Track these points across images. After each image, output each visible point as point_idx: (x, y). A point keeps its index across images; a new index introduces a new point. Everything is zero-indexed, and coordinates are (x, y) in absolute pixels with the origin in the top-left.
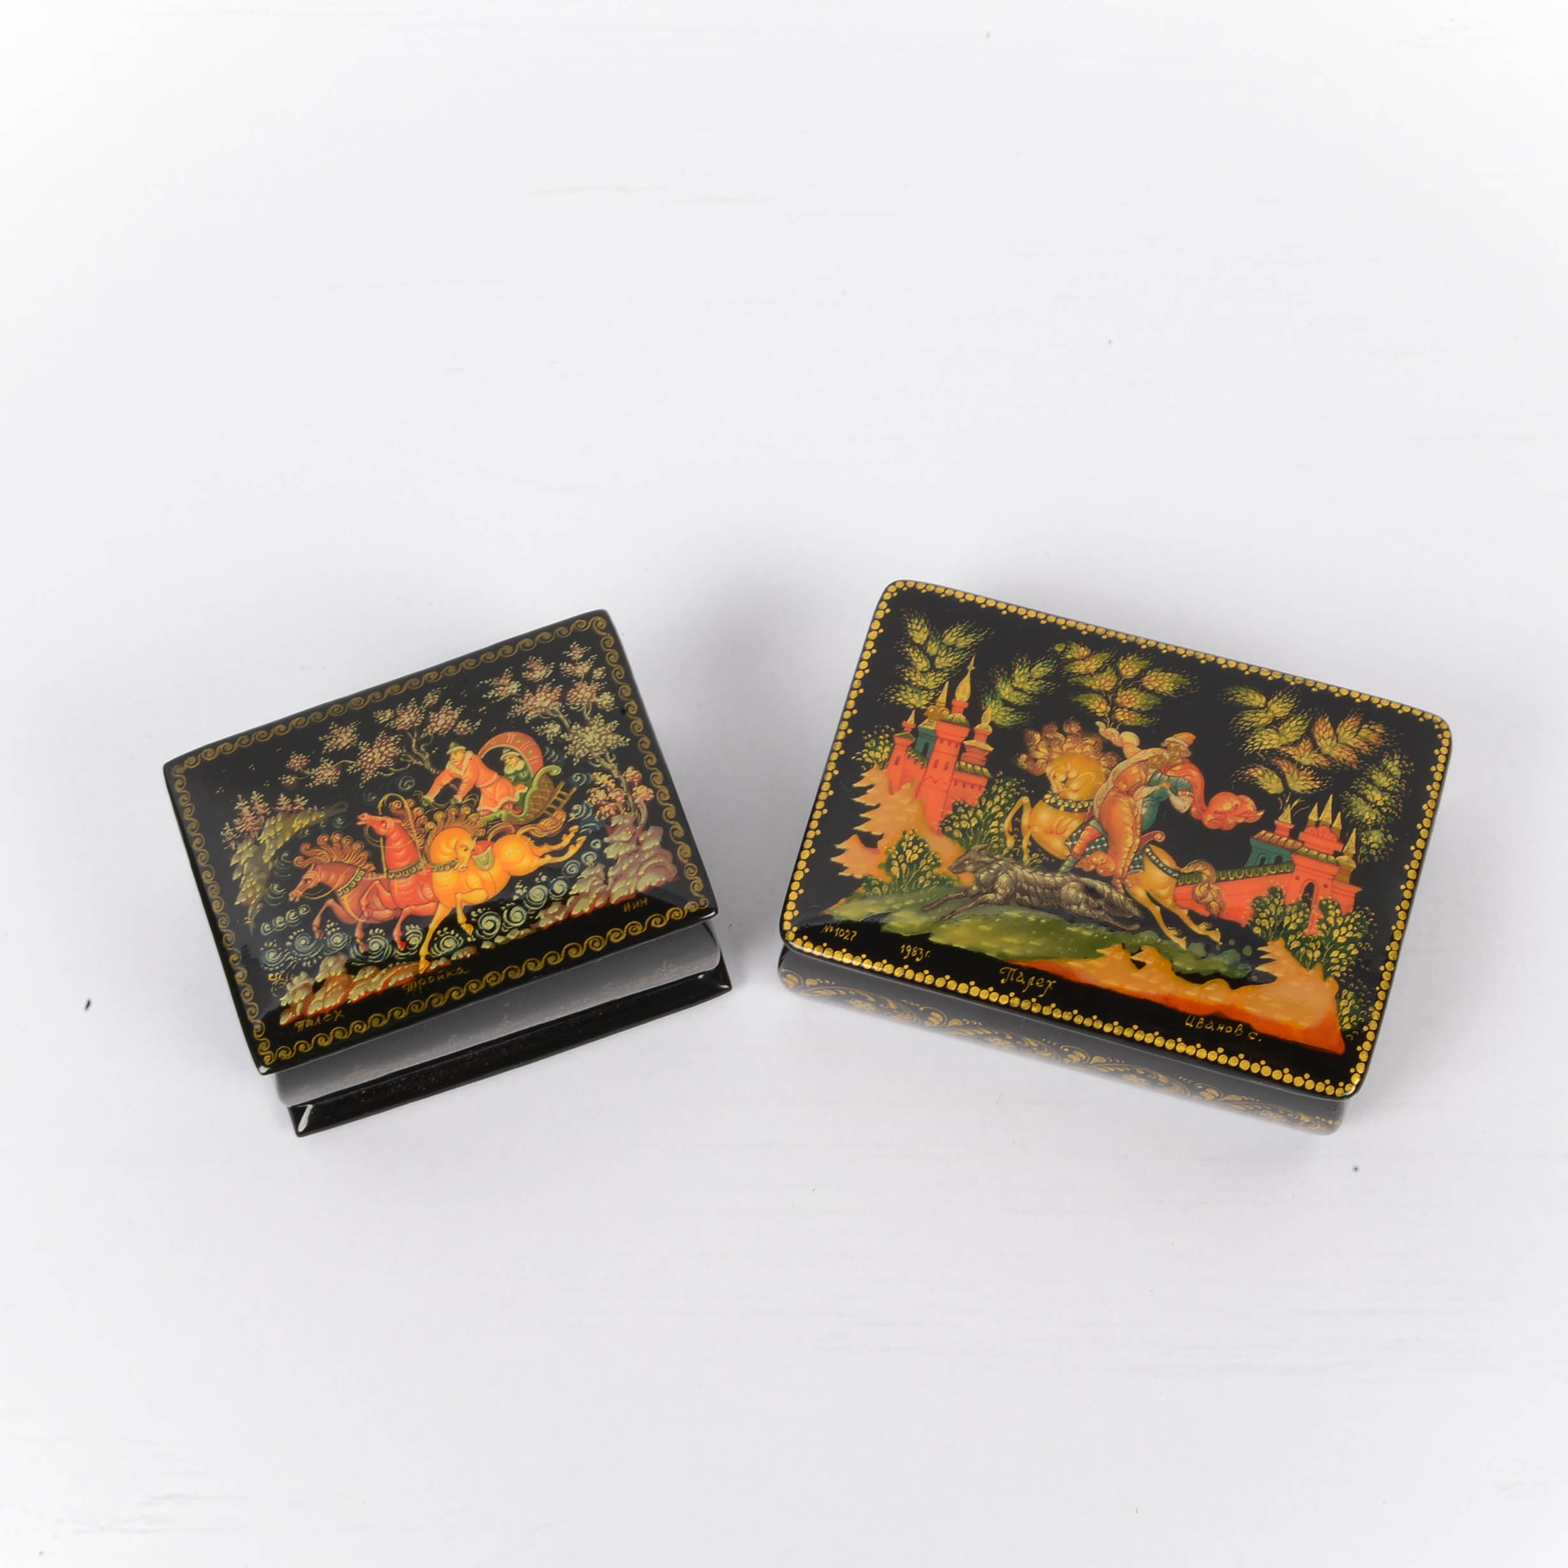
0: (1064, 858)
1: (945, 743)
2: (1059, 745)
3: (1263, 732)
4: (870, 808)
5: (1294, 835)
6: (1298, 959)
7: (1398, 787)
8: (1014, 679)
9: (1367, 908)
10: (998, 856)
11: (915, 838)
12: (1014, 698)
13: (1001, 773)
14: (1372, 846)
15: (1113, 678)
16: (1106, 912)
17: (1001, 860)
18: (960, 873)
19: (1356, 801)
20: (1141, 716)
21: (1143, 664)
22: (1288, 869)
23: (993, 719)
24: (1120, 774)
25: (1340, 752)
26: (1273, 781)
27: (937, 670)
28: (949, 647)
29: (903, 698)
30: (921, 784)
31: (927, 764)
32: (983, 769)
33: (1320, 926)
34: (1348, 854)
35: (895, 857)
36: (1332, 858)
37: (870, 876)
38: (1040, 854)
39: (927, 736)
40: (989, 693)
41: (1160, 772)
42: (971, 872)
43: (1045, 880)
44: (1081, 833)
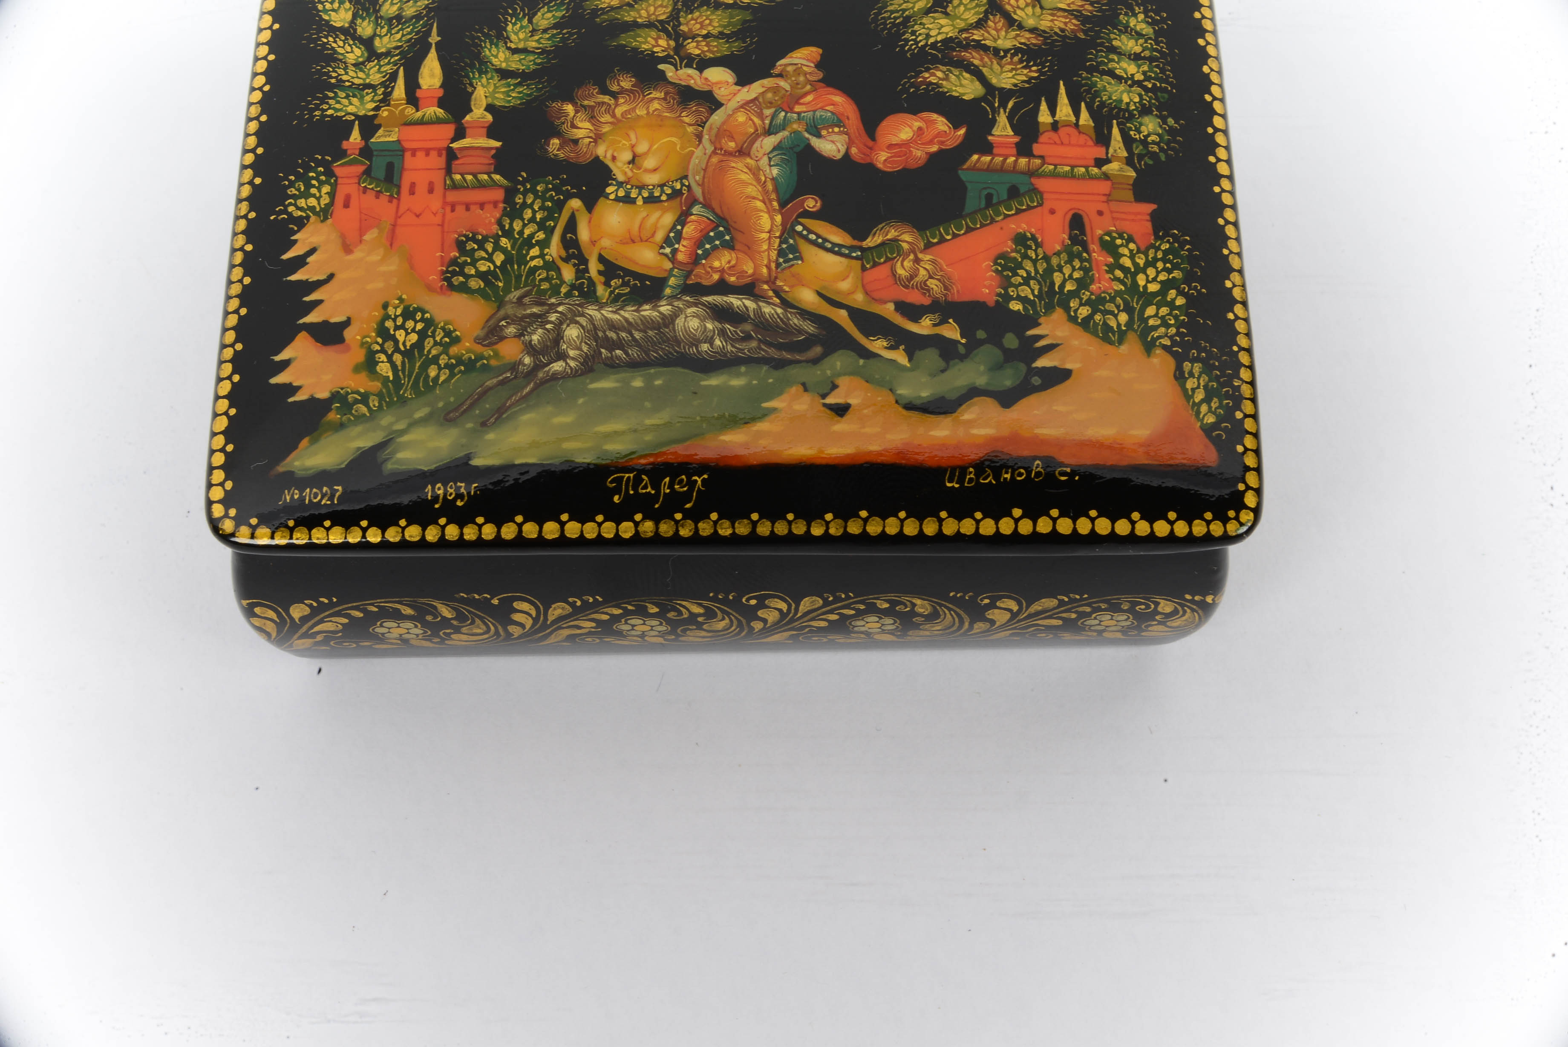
0: (664, 275)
1: (421, 155)
2: (607, 111)
3: (925, 21)
4: (319, 284)
6: (1095, 334)
7: (1156, 50)
8: (508, 38)
9: (1176, 231)
10: (553, 300)
11: (406, 310)
12: (516, 64)
13: (524, 174)
14: (1149, 139)
15: (667, 2)
16: (760, 341)
17: (560, 304)
18: (496, 343)
19: (1102, 82)
20: (727, 42)
22: (1033, 202)
23: (490, 100)
24: (719, 129)
25: (1052, 21)
26: (964, 82)
27: (379, 57)
28: (389, 20)
29: (334, 109)
30: (394, 226)
31: (399, 193)
32: (493, 176)
33: (1113, 274)
34: (1118, 159)
35: (378, 348)
36: (1095, 170)
37: (342, 389)
38: (623, 278)
39: (387, 153)
40: (472, 68)
41: (783, 110)
42: (515, 337)
43: (643, 316)
44: (682, 229)
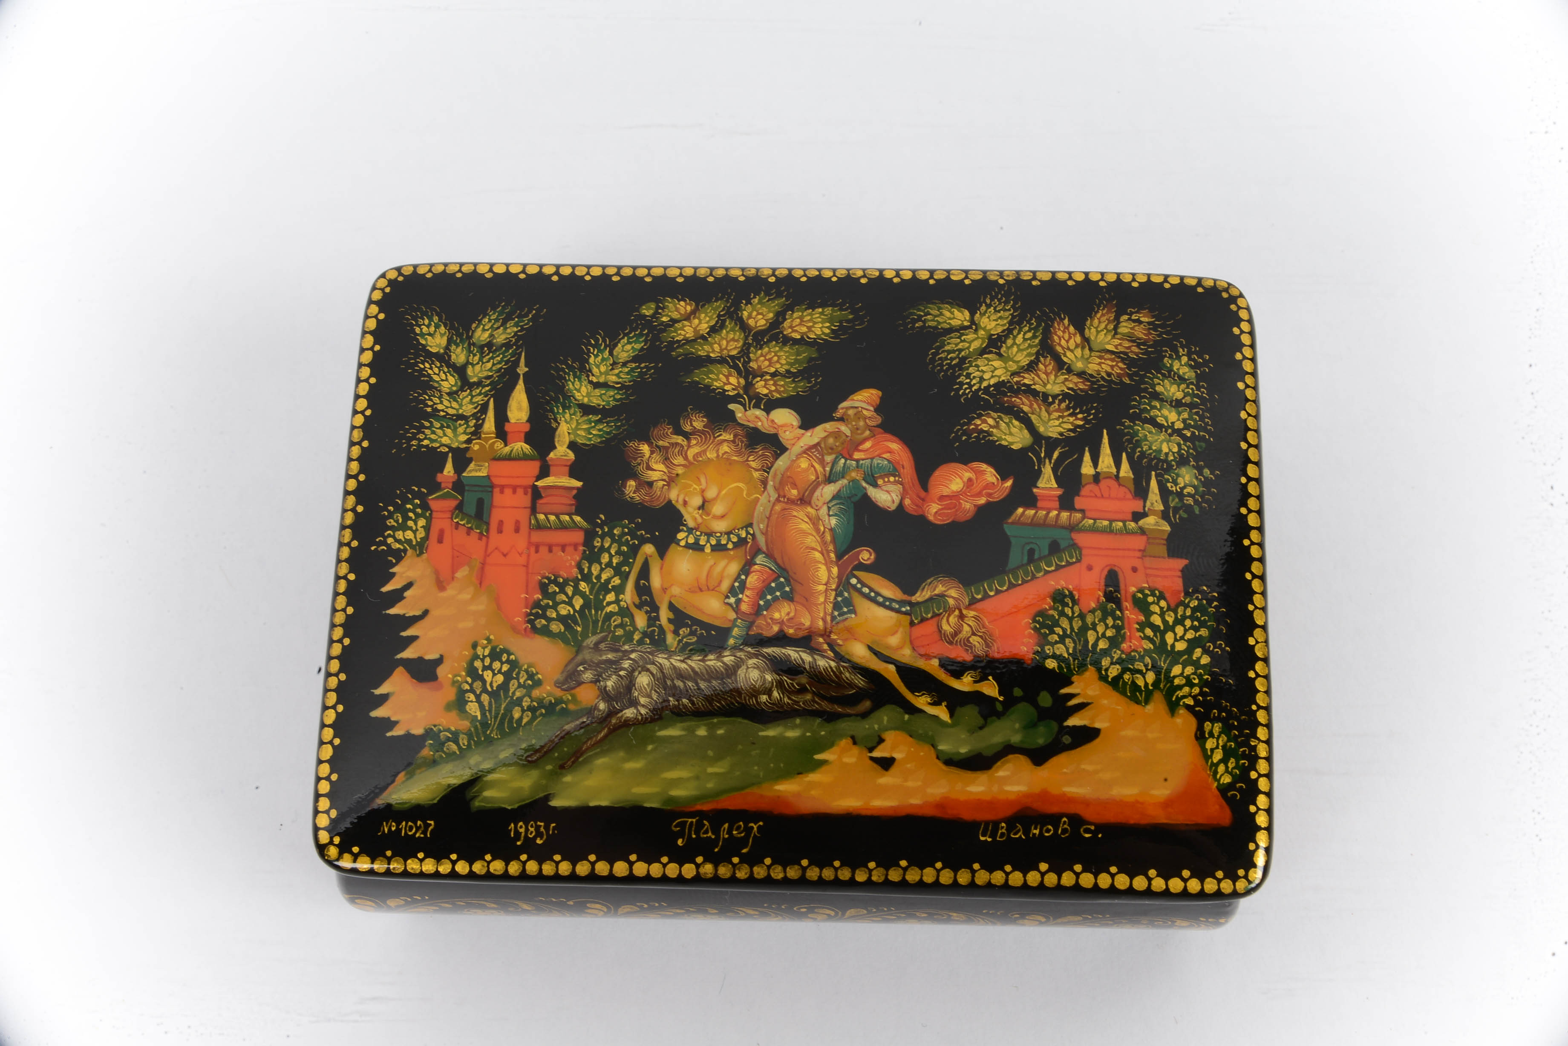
0: (729, 625)
1: (508, 491)
2: (680, 453)
3: (979, 362)
4: (415, 620)
5: (1066, 503)
6: (1124, 693)
7: (1197, 396)
8: (590, 371)
9: (1205, 588)
10: (626, 647)
11: (493, 649)
12: (597, 399)
13: (602, 517)
14: (1185, 491)
15: (739, 335)
16: (814, 693)
17: (633, 651)
18: (574, 688)
19: (1144, 431)
20: (793, 381)
21: (777, 304)
22: (1071, 557)
23: (572, 437)
24: (783, 475)
25: (1100, 364)
26: (1014, 430)
27: (471, 386)
28: (481, 347)
29: (430, 439)
30: (483, 564)
31: (488, 531)
32: (574, 517)
33: (1143, 633)
34: (1154, 512)
35: (467, 687)
36: (1133, 524)
37: (435, 726)
38: (691, 627)
39: (477, 489)
40: (556, 400)
41: (843, 457)
42: (591, 682)
43: (708, 665)
44: (746, 579)
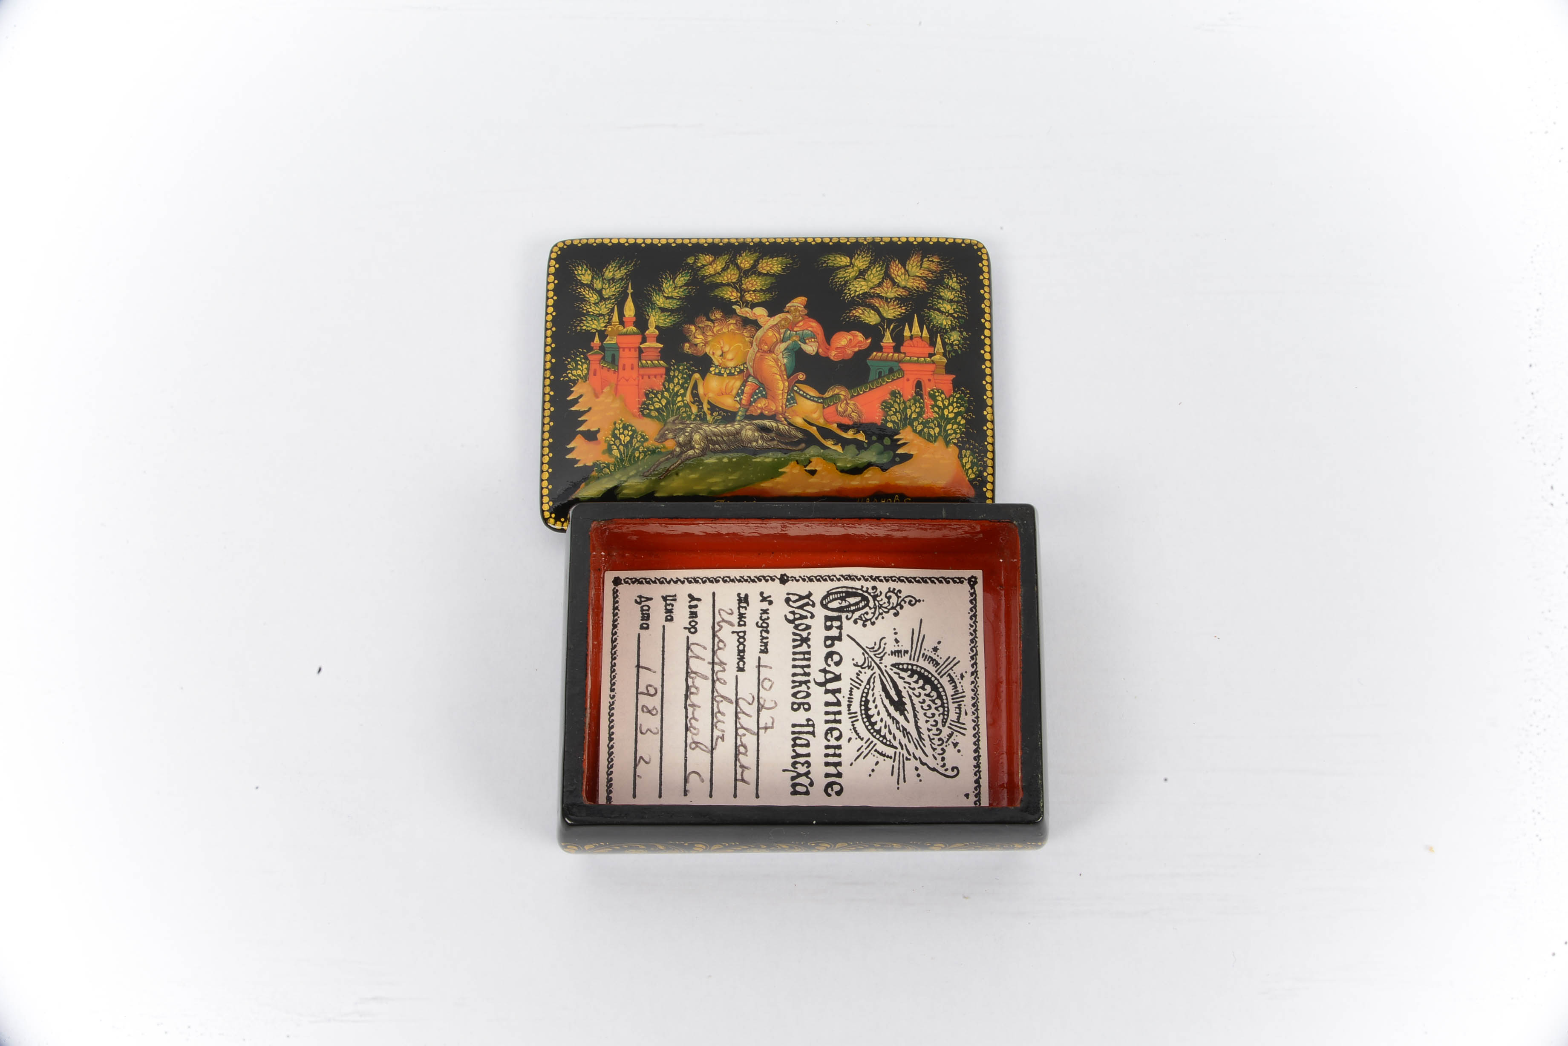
0: (736, 410)
1: (627, 350)
2: (710, 330)
3: (854, 283)
4: (585, 412)
5: (897, 349)
6: (924, 438)
7: (960, 297)
8: (664, 291)
9: (963, 388)
10: (688, 422)
11: (624, 425)
12: (668, 304)
13: (674, 361)
14: (954, 343)
15: (736, 272)
16: (778, 441)
17: (691, 424)
18: (664, 441)
19: (934, 315)
20: (764, 294)
21: (754, 256)
22: (899, 375)
23: (657, 323)
24: (760, 339)
25: (913, 282)
26: (871, 315)
27: (605, 299)
28: (609, 280)
29: (586, 326)
30: (617, 385)
31: (618, 369)
32: (660, 361)
33: (934, 409)
34: (939, 353)
35: (613, 443)
36: (929, 359)
37: (598, 461)
38: (718, 412)
39: (611, 349)
40: (648, 306)
41: (789, 330)
42: (672, 438)
43: (727, 429)
44: (744, 388)
